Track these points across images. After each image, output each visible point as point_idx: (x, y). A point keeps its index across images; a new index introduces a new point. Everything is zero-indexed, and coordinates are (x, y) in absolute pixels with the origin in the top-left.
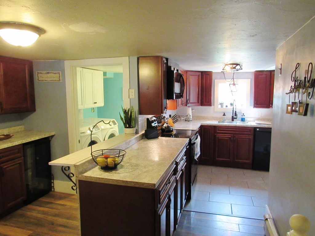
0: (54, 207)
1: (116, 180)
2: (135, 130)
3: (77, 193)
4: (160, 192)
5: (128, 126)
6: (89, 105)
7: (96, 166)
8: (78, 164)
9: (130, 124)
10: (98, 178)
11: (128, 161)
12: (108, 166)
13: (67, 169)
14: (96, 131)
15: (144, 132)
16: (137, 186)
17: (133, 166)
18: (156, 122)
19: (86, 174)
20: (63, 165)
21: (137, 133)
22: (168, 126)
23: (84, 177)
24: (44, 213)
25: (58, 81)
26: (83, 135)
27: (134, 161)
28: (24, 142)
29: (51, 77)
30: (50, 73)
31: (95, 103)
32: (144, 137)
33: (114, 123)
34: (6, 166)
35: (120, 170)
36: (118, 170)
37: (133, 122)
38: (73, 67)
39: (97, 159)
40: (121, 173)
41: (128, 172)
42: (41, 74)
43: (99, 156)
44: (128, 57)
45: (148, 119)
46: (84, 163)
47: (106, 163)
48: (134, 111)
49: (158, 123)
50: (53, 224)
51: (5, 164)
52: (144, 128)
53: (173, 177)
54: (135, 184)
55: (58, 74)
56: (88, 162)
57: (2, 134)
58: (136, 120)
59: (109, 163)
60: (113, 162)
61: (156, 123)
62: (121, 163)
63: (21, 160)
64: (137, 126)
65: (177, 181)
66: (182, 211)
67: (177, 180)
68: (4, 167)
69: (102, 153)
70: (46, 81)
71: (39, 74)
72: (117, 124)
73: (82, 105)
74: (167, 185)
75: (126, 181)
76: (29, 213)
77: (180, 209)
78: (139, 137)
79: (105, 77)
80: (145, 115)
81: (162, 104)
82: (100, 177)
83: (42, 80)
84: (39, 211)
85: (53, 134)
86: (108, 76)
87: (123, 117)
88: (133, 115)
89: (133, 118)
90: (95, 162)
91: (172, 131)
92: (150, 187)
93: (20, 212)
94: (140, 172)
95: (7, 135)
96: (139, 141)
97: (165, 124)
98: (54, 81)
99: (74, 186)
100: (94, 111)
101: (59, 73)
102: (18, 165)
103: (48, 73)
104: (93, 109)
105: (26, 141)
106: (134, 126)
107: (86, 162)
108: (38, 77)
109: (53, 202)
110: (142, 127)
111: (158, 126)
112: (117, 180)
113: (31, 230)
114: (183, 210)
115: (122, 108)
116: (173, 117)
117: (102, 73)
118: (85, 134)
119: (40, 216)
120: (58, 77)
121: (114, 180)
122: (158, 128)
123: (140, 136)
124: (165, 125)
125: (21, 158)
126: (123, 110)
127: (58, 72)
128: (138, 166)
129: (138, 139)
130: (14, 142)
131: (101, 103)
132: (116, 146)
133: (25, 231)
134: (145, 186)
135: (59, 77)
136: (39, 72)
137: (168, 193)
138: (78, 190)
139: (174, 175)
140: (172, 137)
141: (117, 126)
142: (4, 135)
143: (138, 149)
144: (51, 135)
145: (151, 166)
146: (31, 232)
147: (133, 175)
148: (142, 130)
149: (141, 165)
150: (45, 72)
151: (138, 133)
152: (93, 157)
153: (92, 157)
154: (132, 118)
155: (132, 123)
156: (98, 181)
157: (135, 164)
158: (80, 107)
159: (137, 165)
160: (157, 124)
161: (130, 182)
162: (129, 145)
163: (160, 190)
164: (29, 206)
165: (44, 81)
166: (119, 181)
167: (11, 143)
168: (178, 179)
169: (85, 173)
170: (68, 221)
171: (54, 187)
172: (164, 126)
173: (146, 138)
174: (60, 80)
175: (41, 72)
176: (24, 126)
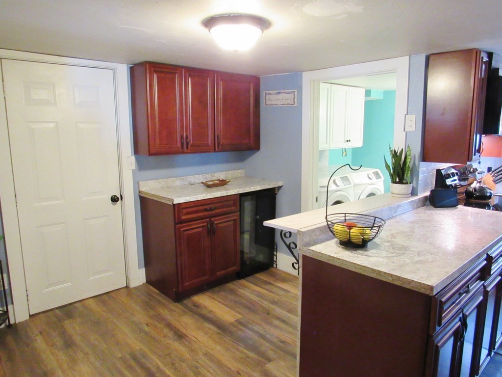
0: (273, 290)
1: (360, 265)
2: (411, 188)
3: (298, 275)
4: (442, 304)
5: (397, 180)
6: (338, 143)
7: (332, 238)
8: (303, 230)
9: (401, 176)
10: (331, 257)
11: (389, 239)
12: (351, 242)
13: (288, 235)
14: (344, 185)
15: (428, 193)
16: (398, 283)
17: (395, 248)
18: (456, 177)
19: (313, 248)
20: (283, 229)
21: (414, 193)
22: (481, 187)
23: (310, 251)
24: (259, 295)
25: (292, 104)
26: (323, 189)
27: (400, 241)
28: (242, 192)
29: (283, 100)
30: (282, 93)
31: (347, 141)
32: (428, 202)
33: (378, 177)
34: (219, 222)
35: (372, 251)
36: (368, 251)
37: (407, 174)
38: (314, 81)
39: (334, 227)
40: (372, 256)
41: (386, 257)
42: (269, 95)
43: (339, 222)
44: (408, 57)
45: (439, 172)
46: (313, 230)
47: (348, 236)
48: (412, 155)
49: (460, 180)
50: (268, 314)
51: (217, 218)
52: (430, 186)
53: (478, 284)
54: (393, 280)
55: (293, 94)
56: (321, 229)
57: (218, 179)
58: (414, 171)
59: (353, 237)
60: (360, 234)
61: (455, 180)
62: (375, 240)
63: (235, 216)
64: (414, 182)
65: (486, 294)
66: (493, 354)
67: (488, 292)
68: (216, 222)
69: (345, 219)
70: (275, 105)
71: (267, 95)
72: (383, 178)
73: (327, 143)
74: (460, 294)
75: (379, 271)
76: (241, 291)
77: (488, 347)
78: (418, 201)
79: (368, 99)
80: (433, 163)
81: (470, 142)
82: (335, 256)
83: (271, 105)
84: (253, 290)
85: (280, 184)
86: (374, 96)
87: (390, 163)
88: (408, 160)
89: (409, 167)
90: (332, 231)
91: (490, 197)
92: (422, 291)
93: (230, 285)
94: (408, 261)
95: (223, 180)
96: (416, 208)
97: (475, 182)
98: (286, 104)
99: (296, 263)
100: (346, 155)
101: (294, 92)
102: (232, 223)
103: (279, 93)
104: (345, 150)
105: (244, 191)
106: (409, 181)
107: (316, 229)
108: (265, 99)
109: (273, 283)
110: (426, 185)
111: (460, 185)
112: (363, 266)
113: (240, 313)
114: (495, 353)
115: (390, 148)
116: (495, 172)
117: (364, 91)
119: (254, 298)
120: (293, 99)
121: (358, 265)
122: (459, 190)
123: (419, 199)
124: (475, 185)
125: (236, 214)
126: (391, 151)
127: (293, 91)
128: (407, 250)
129: (415, 206)
130: (229, 190)
131: (357, 142)
132: (369, 211)
133: (233, 312)
134: (412, 287)
135: (294, 98)
136: (267, 92)
137: (463, 311)
138: (301, 269)
139: (481, 280)
140: (489, 209)
141: (383, 182)
142: (219, 180)
143: (413, 222)
144: (277, 186)
145: (431, 254)
146: (240, 316)
147: (393, 262)
148: (425, 191)
149: (411, 249)
150: (275, 92)
151: (417, 195)
152: (329, 223)
153: (326, 223)
154: (407, 166)
155: (405, 175)
156: (331, 262)
157: (400, 246)
158: (322, 146)
159: (404, 249)
160: (457, 182)
161: (385, 273)
162: (396, 212)
163: (443, 300)
164: (243, 281)
165: (272, 105)
166: (364, 268)
167: (226, 190)
168: (489, 289)
169: (313, 245)
170: (289, 315)
171: (276, 262)
172: (473, 186)
173: (431, 205)
174: (294, 103)
175: (270, 92)
176: (244, 170)
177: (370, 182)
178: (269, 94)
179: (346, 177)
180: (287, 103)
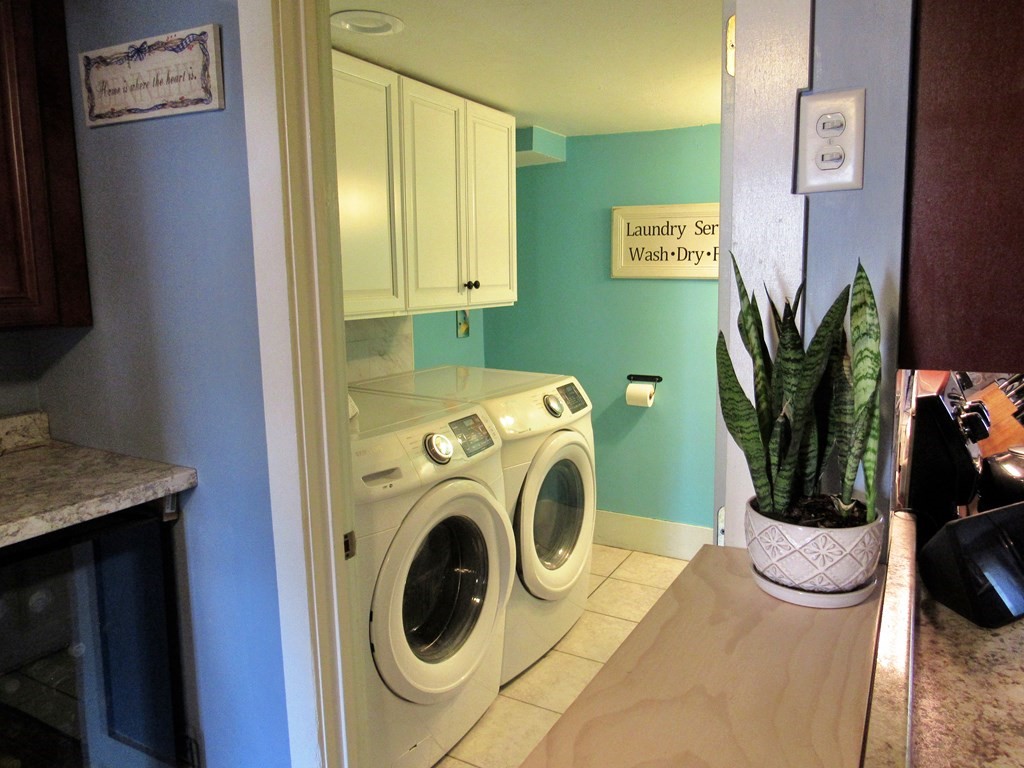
6: (440, 295)
14: (469, 454)
25: (200, 101)
26: (378, 489)
29: (158, 82)
30: (151, 49)
31: (469, 285)
33: (576, 403)
42: (104, 68)
55: (197, 47)
70: (130, 111)
71: (94, 70)
72: (590, 405)
73: (395, 293)
79: (526, 158)
83: (112, 113)
86: (540, 151)
88: (864, 368)
98: (174, 105)
100: (467, 332)
101: (201, 39)
103: (139, 52)
104: (462, 317)
108: (90, 90)
117: (510, 122)
118: (398, 484)
120: (198, 71)
127: (197, 31)
131: (500, 289)
135: (205, 68)
136: (93, 54)
150: (125, 47)
165: (120, 113)
174: (207, 90)
175: (105, 52)
176: (44, 417)
177: (555, 423)
178: (103, 61)
179: (475, 415)
180: (176, 98)
